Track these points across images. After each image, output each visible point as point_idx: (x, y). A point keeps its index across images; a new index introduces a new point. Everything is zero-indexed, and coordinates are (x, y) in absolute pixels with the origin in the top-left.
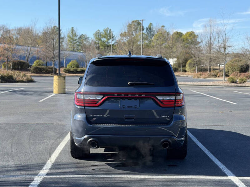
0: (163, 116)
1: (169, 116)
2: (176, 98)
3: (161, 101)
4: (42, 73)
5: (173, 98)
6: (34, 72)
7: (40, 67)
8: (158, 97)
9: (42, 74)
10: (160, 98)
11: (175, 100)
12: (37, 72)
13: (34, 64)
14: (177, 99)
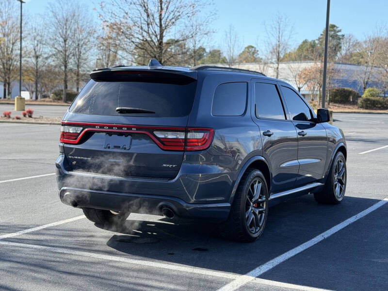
0: (164, 165)
1: (174, 166)
2: (186, 136)
3: (162, 140)
4: (375, 108)
5: (181, 136)
6: (362, 107)
7: (373, 98)
8: (155, 133)
9: (375, 110)
10: (160, 135)
11: (186, 138)
12: (367, 106)
13: (366, 94)
14: (188, 137)
